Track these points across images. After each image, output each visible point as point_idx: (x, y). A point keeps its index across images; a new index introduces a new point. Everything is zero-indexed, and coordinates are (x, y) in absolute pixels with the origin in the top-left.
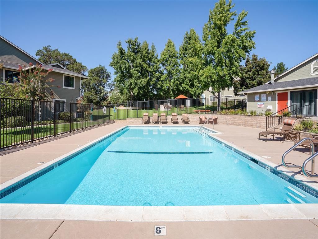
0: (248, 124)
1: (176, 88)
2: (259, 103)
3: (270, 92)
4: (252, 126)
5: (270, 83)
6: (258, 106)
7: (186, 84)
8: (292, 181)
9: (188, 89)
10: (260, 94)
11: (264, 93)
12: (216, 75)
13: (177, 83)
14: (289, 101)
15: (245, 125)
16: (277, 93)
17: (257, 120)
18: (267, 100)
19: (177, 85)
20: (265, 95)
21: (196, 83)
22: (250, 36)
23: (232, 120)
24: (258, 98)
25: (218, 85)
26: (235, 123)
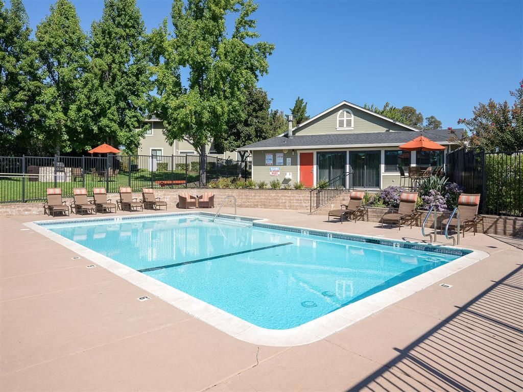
0: (270, 204)
1: (81, 126)
2: (273, 168)
3: (289, 150)
4: (277, 206)
5: (286, 136)
6: (271, 173)
7: (111, 120)
8: (429, 249)
9: (114, 132)
10: (274, 152)
11: (280, 151)
12: (208, 111)
13: (86, 115)
14: (315, 167)
15: (265, 206)
16: (299, 152)
17: (285, 196)
18: (285, 164)
19: (85, 119)
20: (282, 155)
21: (130, 118)
22: (264, 50)
23: (242, 198)
24: (271, 159)
25: (208, 130)
26: (248, 203)
